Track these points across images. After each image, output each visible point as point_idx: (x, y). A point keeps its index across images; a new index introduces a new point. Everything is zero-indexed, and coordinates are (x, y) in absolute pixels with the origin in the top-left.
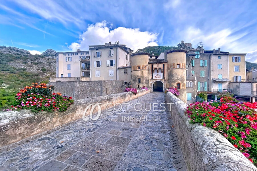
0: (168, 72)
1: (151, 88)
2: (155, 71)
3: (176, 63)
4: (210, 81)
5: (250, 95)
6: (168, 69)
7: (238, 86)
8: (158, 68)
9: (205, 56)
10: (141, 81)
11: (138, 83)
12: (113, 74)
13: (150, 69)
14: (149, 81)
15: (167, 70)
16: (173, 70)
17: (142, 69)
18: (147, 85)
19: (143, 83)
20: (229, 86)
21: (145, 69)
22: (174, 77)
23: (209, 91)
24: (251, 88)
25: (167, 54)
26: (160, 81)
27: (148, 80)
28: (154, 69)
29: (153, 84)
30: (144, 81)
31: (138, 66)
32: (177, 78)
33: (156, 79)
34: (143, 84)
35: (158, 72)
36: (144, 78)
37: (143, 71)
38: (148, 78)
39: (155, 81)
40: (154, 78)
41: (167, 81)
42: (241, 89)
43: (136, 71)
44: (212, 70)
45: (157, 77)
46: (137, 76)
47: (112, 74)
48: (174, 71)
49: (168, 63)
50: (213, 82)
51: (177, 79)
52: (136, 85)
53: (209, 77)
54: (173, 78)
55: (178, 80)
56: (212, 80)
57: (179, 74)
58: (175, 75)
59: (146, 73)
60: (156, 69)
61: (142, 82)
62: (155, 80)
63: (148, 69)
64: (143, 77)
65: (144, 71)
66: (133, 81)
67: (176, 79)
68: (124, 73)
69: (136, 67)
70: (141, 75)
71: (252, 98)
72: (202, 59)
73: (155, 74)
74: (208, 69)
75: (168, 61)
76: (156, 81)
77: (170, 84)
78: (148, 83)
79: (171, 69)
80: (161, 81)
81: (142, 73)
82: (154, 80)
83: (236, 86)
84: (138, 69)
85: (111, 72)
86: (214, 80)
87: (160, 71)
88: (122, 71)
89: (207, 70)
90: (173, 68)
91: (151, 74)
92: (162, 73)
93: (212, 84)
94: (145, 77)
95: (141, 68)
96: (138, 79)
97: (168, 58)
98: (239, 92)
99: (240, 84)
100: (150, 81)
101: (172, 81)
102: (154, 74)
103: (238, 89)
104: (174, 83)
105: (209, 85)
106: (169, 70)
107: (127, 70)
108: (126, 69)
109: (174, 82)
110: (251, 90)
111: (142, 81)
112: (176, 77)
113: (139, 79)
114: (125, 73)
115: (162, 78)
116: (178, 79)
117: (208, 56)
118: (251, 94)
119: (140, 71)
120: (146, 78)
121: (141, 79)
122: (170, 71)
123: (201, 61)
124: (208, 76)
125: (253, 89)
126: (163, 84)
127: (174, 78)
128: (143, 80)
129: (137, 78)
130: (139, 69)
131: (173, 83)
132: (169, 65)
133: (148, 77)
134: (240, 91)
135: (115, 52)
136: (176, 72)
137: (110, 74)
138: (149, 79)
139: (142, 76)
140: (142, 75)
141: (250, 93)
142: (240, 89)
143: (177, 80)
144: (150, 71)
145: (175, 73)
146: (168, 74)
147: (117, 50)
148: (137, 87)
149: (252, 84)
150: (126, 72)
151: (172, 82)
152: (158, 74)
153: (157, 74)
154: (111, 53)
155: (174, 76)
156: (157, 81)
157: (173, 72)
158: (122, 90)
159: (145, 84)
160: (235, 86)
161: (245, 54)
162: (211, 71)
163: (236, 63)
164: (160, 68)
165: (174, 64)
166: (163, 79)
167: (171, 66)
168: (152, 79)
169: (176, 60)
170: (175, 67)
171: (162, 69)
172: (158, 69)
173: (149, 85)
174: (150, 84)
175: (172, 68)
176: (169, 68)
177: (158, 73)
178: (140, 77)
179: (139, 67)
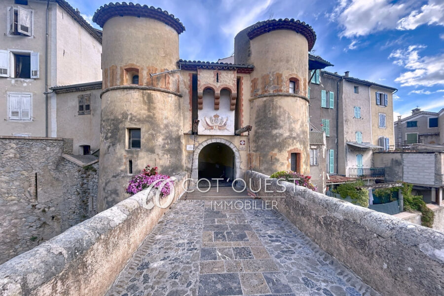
0: (255, 109)
1: (190, 170)
2: (207, 102)
3: (286, 75)
4: (339, 148)
5: (433, 184)
6: (255, 96)
7: (397, 161)
8: (218, 87)
9: (330, 81)
10: (143, 141)
11: (128, 152)
12: (31, 114)
13: (186, 90)
14: (180, 143)
15: (251, 101)
16: (276, 99)
17: (148, 84)
18: (173, 160)
19: (152, 151)
20: (373, 160)
21: (161, 85)
22: (281, 127)
23: (337, 173)
24: (435, 167)
25: (251, 42)
26: (223, 142)
27: (178, 139)
28: (200, 91)
29: (196, 156)
30: (160, 141)
31: (128, 70)
32: (291, 130)
33: (208, 133)
34: (154, 156)
35: (216, 107)
36: (158, 126)
37: (153, 93)
38: (175, 129)
39: (205, 144)
40: (201, 130)
41: (252, 145)
42: (404, 167)
43: (118, 94)
44: (344, 118)
45: (212, 128)
46: (125, 115)
47: (26, 114)
48: (279, 104)
49: (255, 75)
50: (348, 151)
51: (290, 137)
52: (119, 160)
53: (337, 137)
54: (275, 132)
55: (294, 138)
56: (346, 146)
57: (297, 116)
58: (282, 118)
59: (168, 106)
60: (209, 90)
61: (150, 145)
62: (205, 139)
63: (178, 90)
64: (152, 124)
65: (157, 95)
66: (106, 138)
67: (287, 134)
68: (81, 108)
69: (119, 72)
70: (144, 112)
71: (437, 190)
72: (324, 89)
73: (205, 115)
74: (335, 115)
75: (255, 65)
76: (209, 142)
77: (265, 156)
78: (176, 151)
79: (266, 94)
80: (228, 144)
81: (150, 101)
82: (200, 140)
83: (393, 159)
84: (126, 84)
85: (19, 103)
86: (350, 144)
87: (223, 102)
88: (73, 101)
89: (333, 119)
90: (278, 91)
91: (189, 115)
92: (232, 110)
93: (346, 157)
94: (165, 122)
95: (145, 81)
96: (130, 130)
97: (252, 56)
98: (401, 175)
99: (402, 156)
100: (183, 141)
101: (271, 143)
102: (200, 113)
103: (397, 169)
104: (280, 151)
105: (337, 158)
106: (259, 102)
107: (89, 96)
108: (88, 92)
109: (281, 146)
110: (436, 170)
111: (149, 140)
112: (287, 126)
113: (135, 132)
114: (84, 108)
115: (231, 130)
116: (294, 135)
117: (336, 82)
118: (436, 180)
119: (136, 95)
120: (167, 126)
121: (143, 130)
122: (265, 106)
123: (323, 93)
124: (336, 135)
125: (441, 168)
126: (237, 154)
127: (281, 131)
128: (153, 137)
129: (121, 126)
130: (134, 85)
131: (276, 151)
132: (260, 81)
133: (178, 126)
134: (403, 173)
135: (42, 21)
136: (286, 108)
137: (15, 113)
138: (181, 133)
139: (149, 117)
140: (149, 110)
141: (434, 177)
142: (403, 169)
143: (291, 141)
144: (187, 101)
145: (285, 111)
146: (254, 116)
147: (52, 13)
148: (123, 168)
149: (438, 156)
150: (88, 107)
151: (273, 148)
152: (216, 116)
153: (213, 113)
154: (16, 21)
155: (282, 123)
156: (214, 141)
157: (275, 108)
158: (57, 180)
159: (160, 152)
160: (390, 161)
161: (394, 89)
162: (344, 122)
163: (381, 108)
164: (226, 91)
165: (279, 77)
166: (236, 135)
167: (266, 84)
168: (194, 133)
169: (288, 61)
170: (284, 89)
171: (234, 92)
172: (218, 92)
173: (180, 160)
174: (184, 154)
175: (271, 92)
176: (260, 93)
177: (217, 109)
178: (139, 120)
179: (135, 76)
